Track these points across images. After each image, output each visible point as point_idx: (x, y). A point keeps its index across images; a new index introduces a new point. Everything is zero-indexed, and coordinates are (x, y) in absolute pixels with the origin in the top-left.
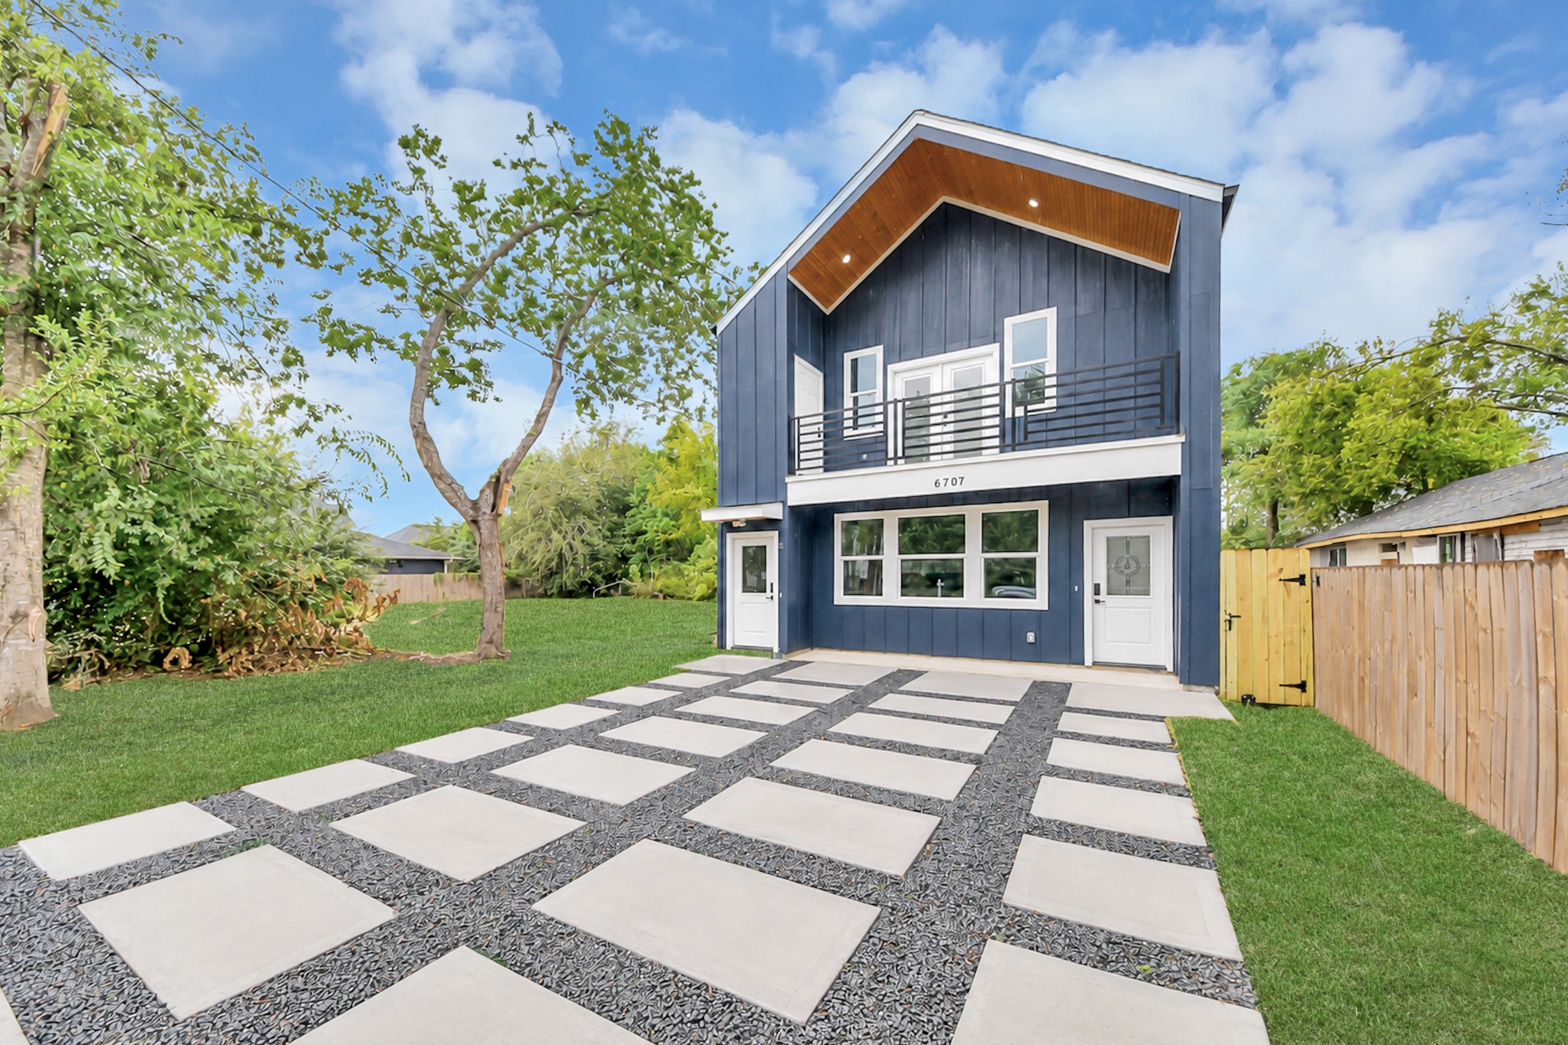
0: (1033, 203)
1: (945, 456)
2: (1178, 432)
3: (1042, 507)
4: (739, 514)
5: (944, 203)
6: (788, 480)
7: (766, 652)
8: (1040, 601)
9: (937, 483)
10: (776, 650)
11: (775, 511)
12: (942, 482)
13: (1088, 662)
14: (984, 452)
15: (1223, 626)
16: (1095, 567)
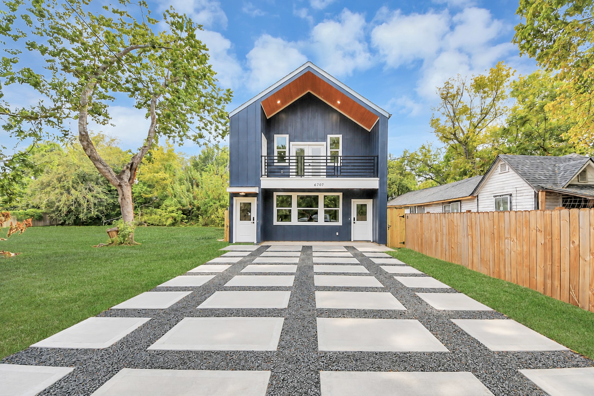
0: (339, 102)
1: (309, 176)
2: (378, 177)
3: (340, 194)
4: (243, 190)
5: (309, 92)
6: (261, 179)
7: (252, 243)
8: (340, 223)
9: (315, 185)
10: (255, 242)
11: (255, 190)
12: (317, 185)
13: (352, 240)
14: (321, 176)
15: (388, 228)
16: (354, 213)
